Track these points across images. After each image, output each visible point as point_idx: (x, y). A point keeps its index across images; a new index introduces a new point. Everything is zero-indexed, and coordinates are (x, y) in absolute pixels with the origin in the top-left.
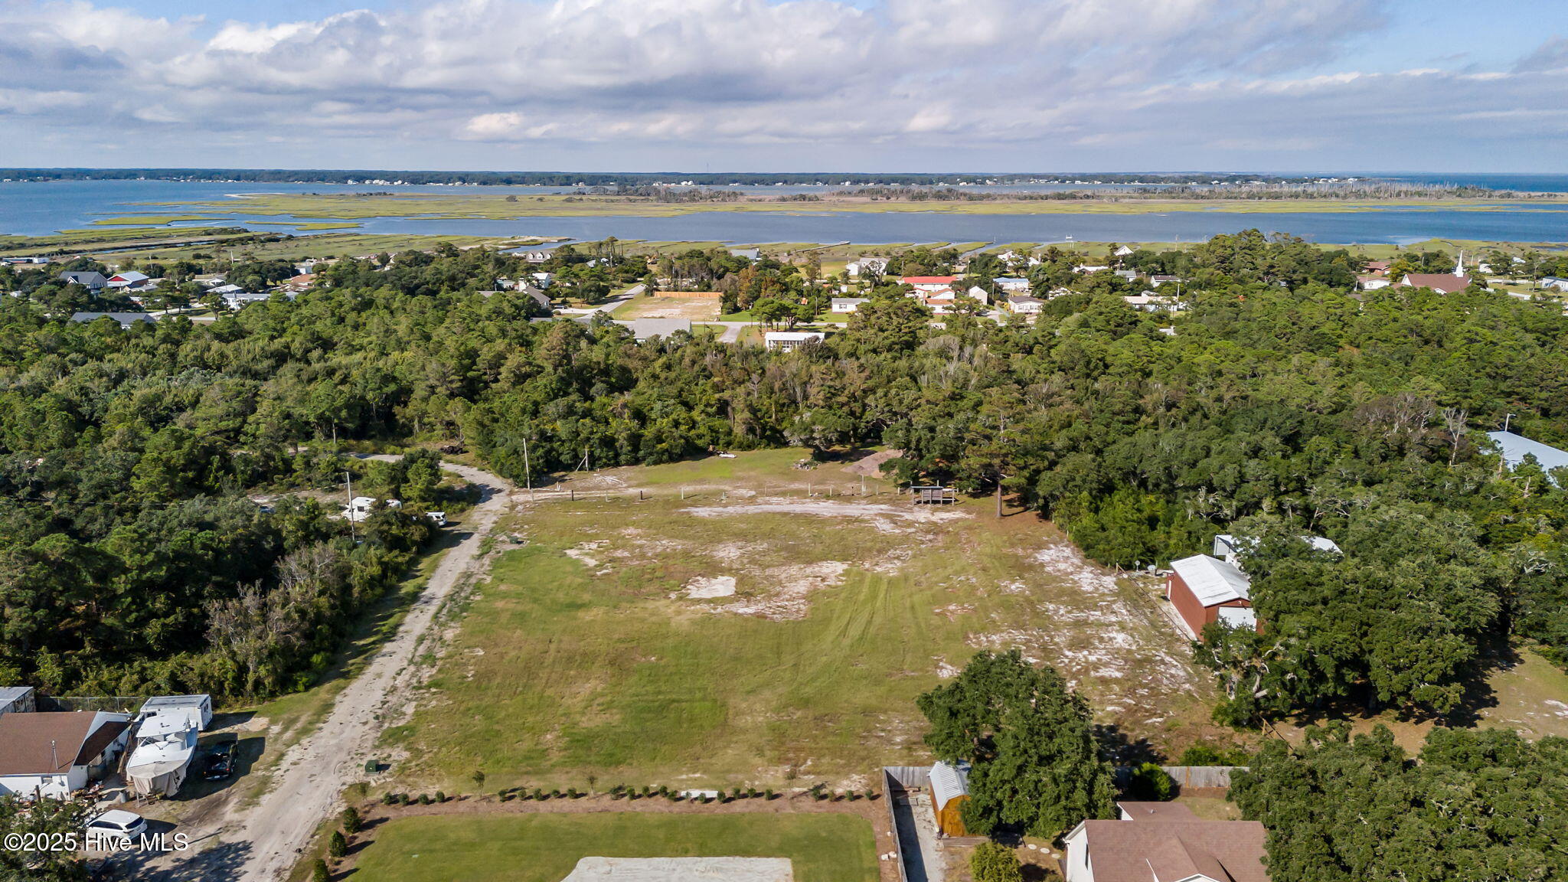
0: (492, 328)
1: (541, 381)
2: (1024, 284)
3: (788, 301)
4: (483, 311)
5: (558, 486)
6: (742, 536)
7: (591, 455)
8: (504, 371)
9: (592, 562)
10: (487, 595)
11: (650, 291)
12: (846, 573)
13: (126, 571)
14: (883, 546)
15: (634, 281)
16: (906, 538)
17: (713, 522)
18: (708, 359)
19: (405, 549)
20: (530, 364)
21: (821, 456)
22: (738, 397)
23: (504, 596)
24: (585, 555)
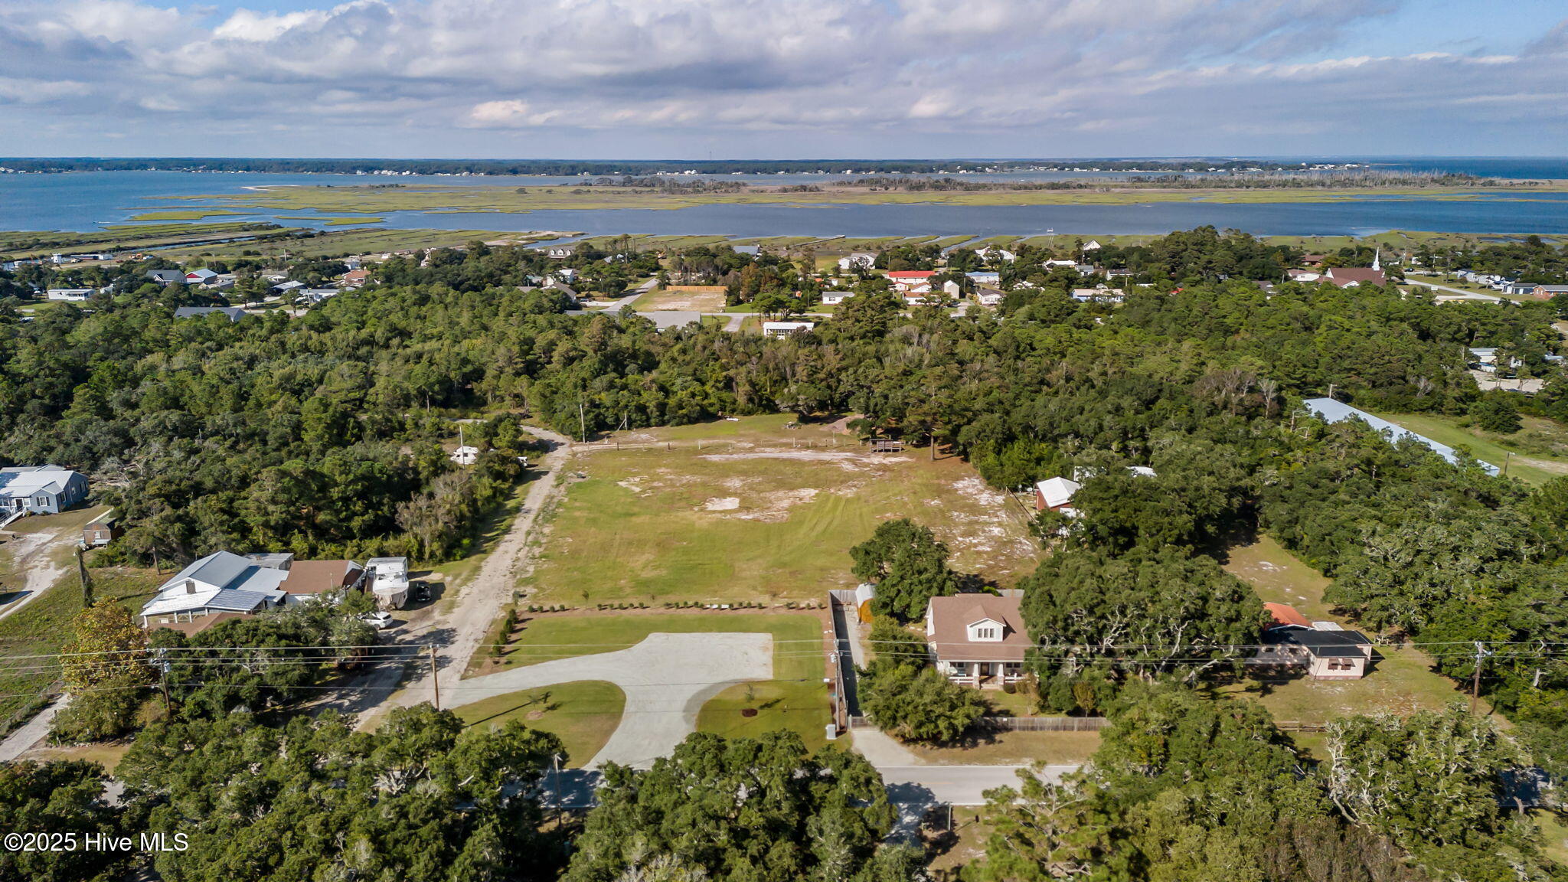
0: (541, 320)
1: (586, 362)
2: (995, 278)
3: (783, 295)
4: (527, 306)
5: (606, 441)
6: (744, 473)
7: (629, 418)
8: (556, 356)
9: (637, 490)
10: (567, 509)
11: (663, 285)
12: (817, 495)
13: (336, 484)
14: (845, 479)
15: (648, 276)
16: (862, 475)
17: (723, 465)
18: (717, 345)
19: (505, 480)
20: (576, 349)
21: (805, 419)
22: (741, 375)
23: (579, 509)
24: (632, 485)
